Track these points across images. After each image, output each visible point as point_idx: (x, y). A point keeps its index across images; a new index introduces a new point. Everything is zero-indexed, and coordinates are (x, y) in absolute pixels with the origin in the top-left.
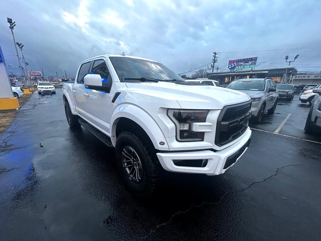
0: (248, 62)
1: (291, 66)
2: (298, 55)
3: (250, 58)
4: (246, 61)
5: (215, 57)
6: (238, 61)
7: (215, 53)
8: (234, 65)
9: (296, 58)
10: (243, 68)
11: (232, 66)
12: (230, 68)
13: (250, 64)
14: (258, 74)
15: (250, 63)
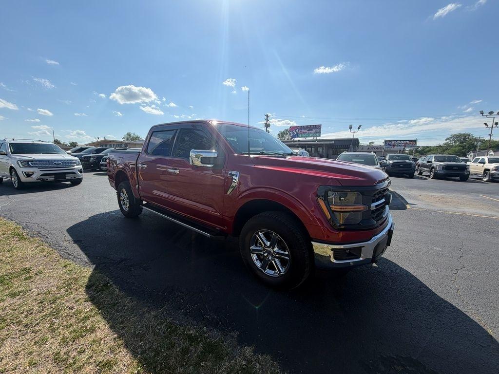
0: (312, 130)
1: (356, 137)
2: (360, 126)
3: (313, 126)
4: (310, 128)
5: (267, 120)
6: (301, 128)
7: (267, 116)
8: (296, 132)
9: (359, 128)
10: (307, 137)
11: (293, 133)
12: (291, 135)
13: (315, 133)
14: (326, 144)
15: (314, 131)
